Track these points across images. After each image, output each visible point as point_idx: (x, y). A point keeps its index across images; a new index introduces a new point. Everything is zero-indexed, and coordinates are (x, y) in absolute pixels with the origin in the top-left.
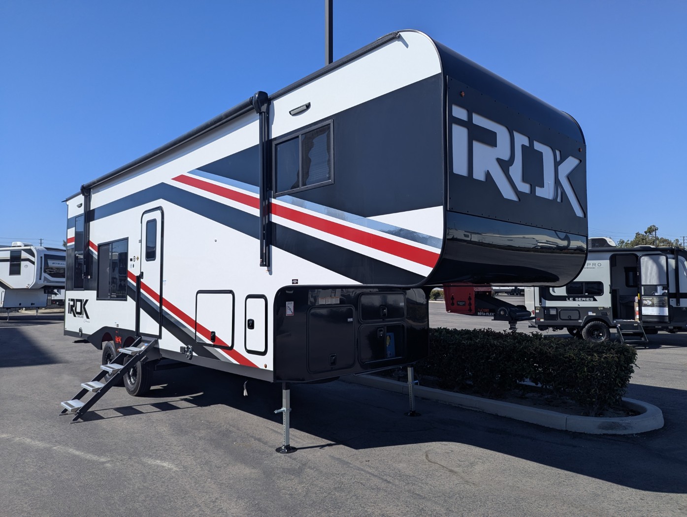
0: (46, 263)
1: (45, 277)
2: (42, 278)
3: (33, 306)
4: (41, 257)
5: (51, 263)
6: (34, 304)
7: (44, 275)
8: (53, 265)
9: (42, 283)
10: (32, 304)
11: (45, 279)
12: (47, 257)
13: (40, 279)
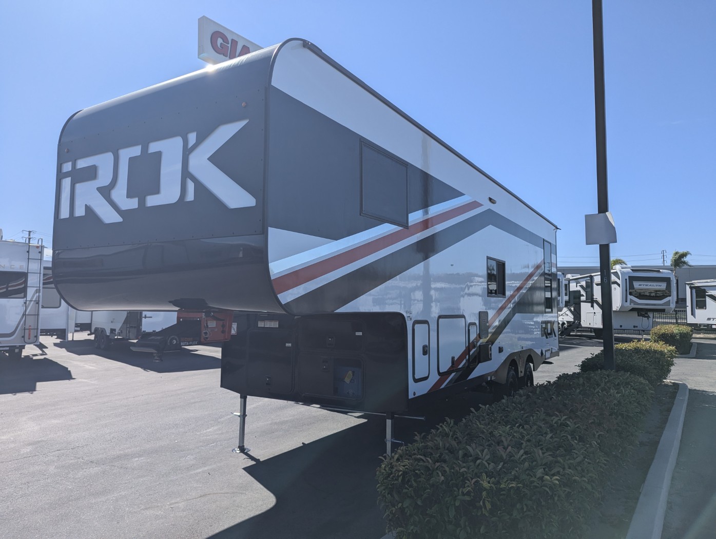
0: (632, 286)
1: (631, 299)
2: (629, 300)
3: (636, 328)
4: (626, 279)
5: (637, 285)
6: (637, 327)
7: (629, 297)
8: (640, 287)
9: (629, 306)
10: (634, 327)
11: (632, 301)
12: (632, 279)
13: (626, 301)
